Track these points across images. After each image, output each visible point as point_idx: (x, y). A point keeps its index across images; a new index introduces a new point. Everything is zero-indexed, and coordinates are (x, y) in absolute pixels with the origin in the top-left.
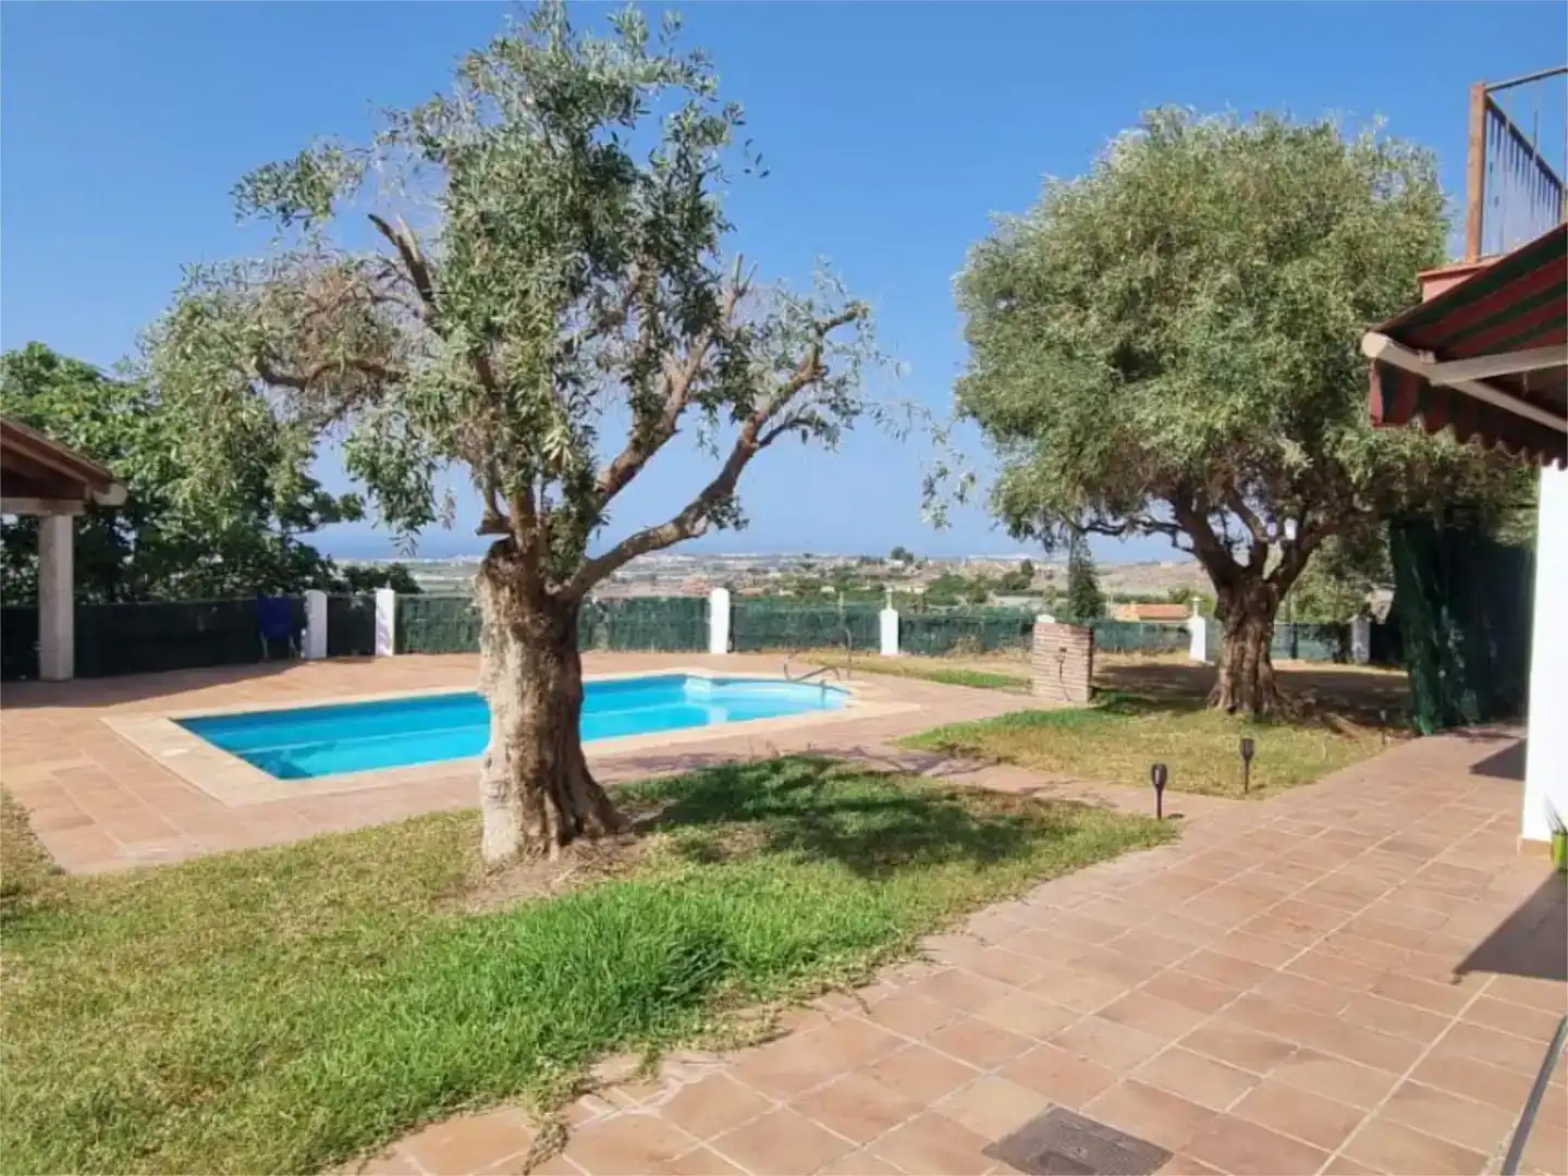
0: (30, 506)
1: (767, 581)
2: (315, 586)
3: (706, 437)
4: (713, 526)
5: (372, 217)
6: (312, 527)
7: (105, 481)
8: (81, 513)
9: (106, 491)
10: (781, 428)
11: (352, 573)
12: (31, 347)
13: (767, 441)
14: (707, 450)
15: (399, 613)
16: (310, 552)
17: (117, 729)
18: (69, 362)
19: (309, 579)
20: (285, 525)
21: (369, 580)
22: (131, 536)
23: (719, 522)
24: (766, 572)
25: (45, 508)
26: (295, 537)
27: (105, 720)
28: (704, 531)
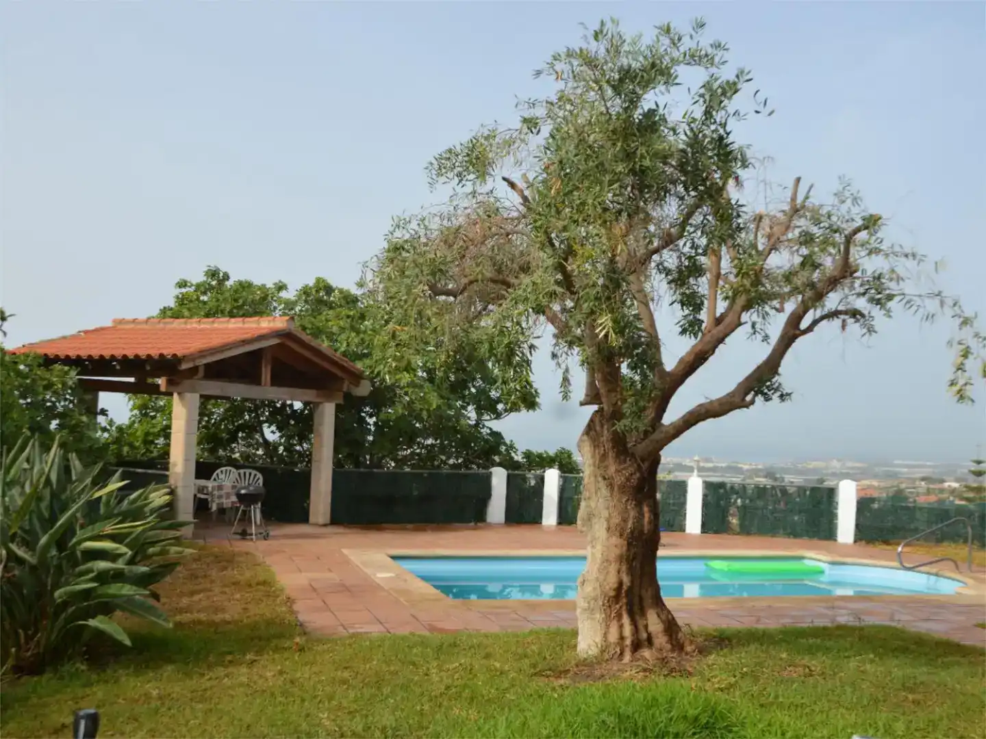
0: (311, 395)
1: (942, 491)
2: (500, 465)
3: (758, 326)
4: (759, 399)
5: (504, 179)
6: (498, 416)
7: (357, 377)
8: (341, 401)
9: (357, 385)
10: (822, 318)
11: (528, 455)
12: (318, 280)
13: (810, 329)
14: (759, 337)
15: (562, 491)
16: (497, 435)
17: (352, 558)
18: (341, 291)
19: (497, 458)
20: (479, 414)
21: (540, 462)
22: (372, 421)
23: (764, 394)
24: (943, 481)
25: (318, 396)
26: (487, 424)
27: (345, 551)
28: (752, 402)
